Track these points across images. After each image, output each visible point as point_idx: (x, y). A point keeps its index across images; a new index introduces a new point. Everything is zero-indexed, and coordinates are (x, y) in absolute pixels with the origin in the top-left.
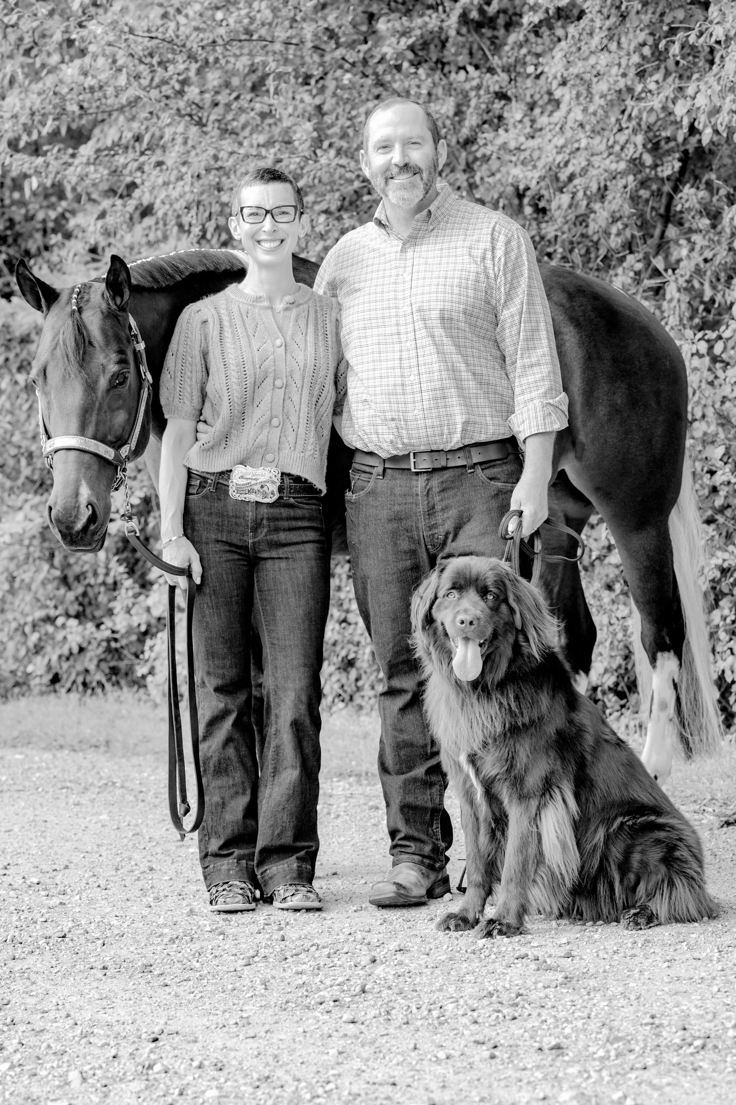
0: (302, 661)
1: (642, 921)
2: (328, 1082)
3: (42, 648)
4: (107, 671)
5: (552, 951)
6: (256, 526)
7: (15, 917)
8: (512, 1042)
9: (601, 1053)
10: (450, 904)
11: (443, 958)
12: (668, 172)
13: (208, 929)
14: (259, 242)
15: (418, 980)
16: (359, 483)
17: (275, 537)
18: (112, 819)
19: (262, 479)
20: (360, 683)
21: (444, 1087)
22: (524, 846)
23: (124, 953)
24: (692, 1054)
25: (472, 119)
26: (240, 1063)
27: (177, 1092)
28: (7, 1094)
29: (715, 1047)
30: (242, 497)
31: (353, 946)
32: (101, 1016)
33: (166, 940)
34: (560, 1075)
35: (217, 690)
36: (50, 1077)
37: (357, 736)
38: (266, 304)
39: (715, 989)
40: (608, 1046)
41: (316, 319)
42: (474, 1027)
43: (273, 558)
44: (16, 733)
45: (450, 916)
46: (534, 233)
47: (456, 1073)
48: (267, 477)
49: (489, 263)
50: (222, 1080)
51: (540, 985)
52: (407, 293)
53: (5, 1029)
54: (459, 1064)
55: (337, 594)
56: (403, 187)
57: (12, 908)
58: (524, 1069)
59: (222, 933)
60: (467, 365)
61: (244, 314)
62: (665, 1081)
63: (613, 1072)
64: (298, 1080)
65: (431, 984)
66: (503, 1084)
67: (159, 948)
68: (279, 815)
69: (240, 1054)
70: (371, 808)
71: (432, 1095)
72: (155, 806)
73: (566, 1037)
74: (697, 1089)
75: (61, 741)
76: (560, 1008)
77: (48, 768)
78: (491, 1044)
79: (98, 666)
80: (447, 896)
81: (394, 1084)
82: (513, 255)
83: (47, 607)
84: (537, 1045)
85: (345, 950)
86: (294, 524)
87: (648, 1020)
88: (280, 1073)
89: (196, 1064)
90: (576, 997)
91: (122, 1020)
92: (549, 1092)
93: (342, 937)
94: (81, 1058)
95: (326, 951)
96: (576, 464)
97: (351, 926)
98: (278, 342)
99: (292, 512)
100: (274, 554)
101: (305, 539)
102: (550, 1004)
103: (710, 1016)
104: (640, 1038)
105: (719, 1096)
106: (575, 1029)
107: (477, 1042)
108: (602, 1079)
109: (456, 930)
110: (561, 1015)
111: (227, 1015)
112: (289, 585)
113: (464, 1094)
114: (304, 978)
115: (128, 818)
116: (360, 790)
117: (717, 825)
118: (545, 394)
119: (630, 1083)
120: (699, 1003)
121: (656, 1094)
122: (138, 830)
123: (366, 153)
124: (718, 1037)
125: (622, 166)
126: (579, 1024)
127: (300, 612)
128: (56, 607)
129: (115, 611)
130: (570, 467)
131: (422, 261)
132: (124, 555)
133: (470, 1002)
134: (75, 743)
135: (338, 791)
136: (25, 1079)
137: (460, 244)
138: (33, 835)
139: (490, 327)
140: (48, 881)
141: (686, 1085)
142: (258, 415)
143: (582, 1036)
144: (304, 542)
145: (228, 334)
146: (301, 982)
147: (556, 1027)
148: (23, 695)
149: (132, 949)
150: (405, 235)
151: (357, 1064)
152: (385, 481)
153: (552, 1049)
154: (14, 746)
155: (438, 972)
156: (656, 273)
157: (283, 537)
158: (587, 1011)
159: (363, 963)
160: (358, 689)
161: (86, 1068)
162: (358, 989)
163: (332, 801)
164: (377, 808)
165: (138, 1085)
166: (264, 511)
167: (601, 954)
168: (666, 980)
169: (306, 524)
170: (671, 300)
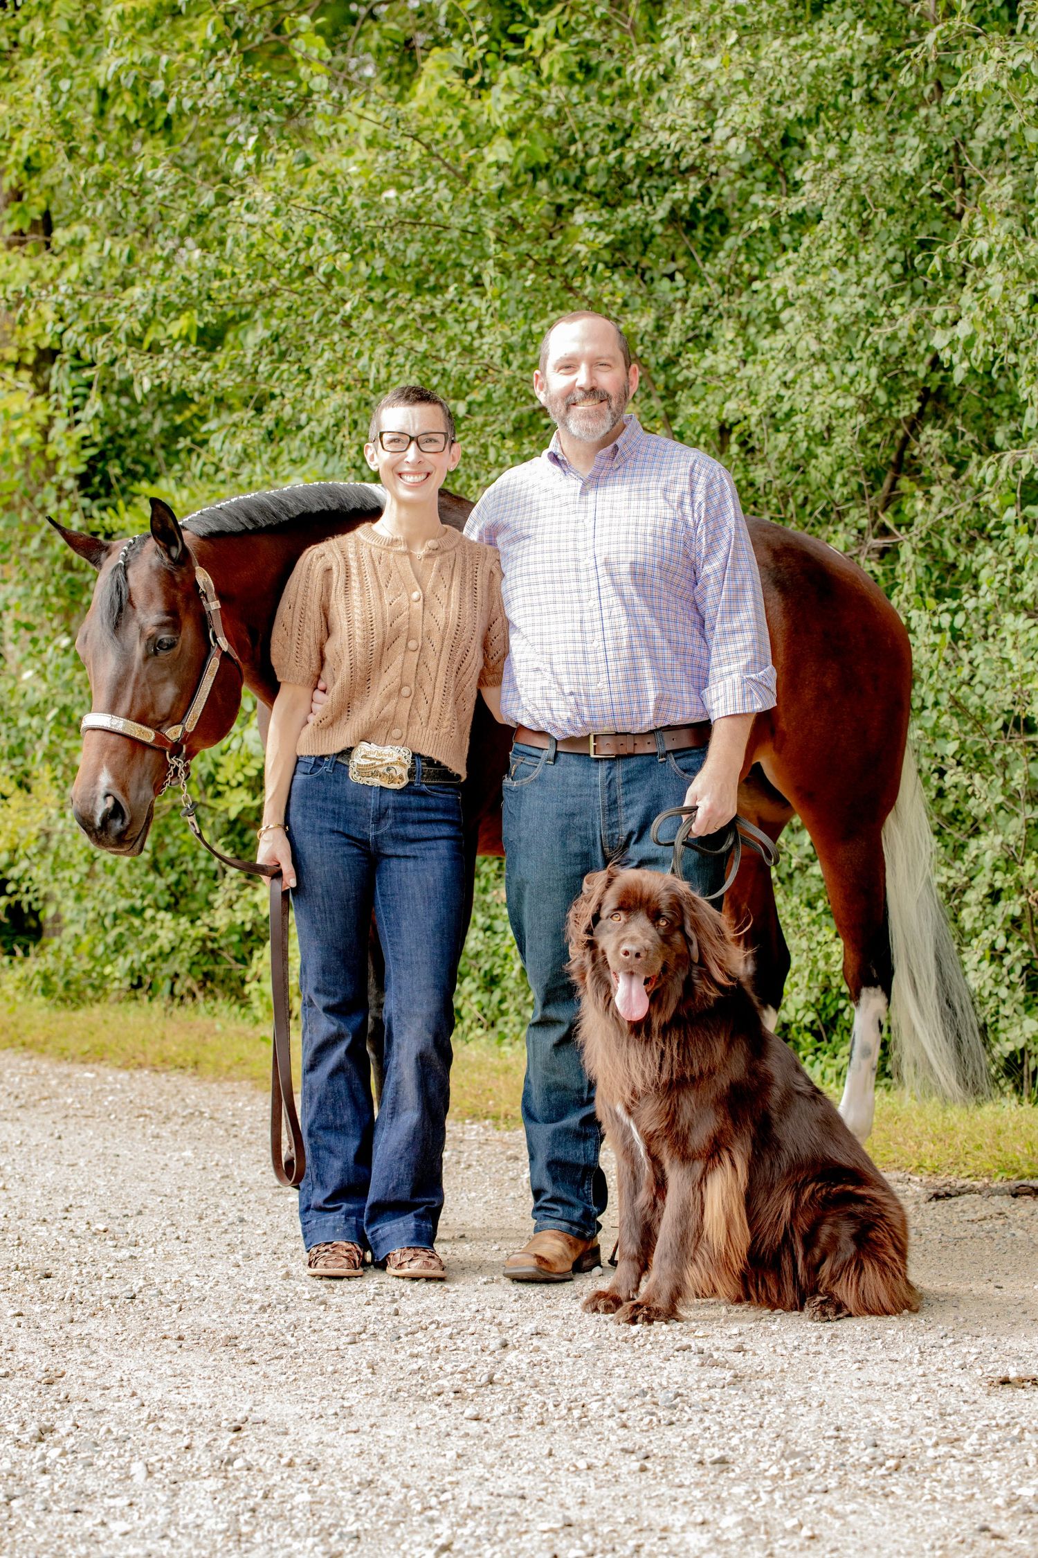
0: (431, 981)
1: (830, 1310)
2: (444, 1491)
3: (123, 945)
4: (200, 977)
5: (719, 1342)
6: (380, 817)
7: (75, 1271)
8: (667, 1453)
9: (774, 1470)
10: (600, 1280)
11: (589, 1345)
12: (905, 413)
13: (307, 1296)
14: (400, 474)
15: (557, 1371)
16: (522, 768)
17: (401, 830)
18: (197, 1156)
19: (389, 760)
20: (504, 1006)
21: (583, 1503)
22: (684, 1216)
23: (205, 1321)
24: (883, 1477)
25: (674, 335)
26: (339, 1463)
27: (261, 1494)
28: (56, 1486)
29: (911, 1469)
30: (364, 781)
31: (480, 1326)
32: (172, 1396)
33: (256, 1307)
34: (724, 1495)
35: (328, 1010)
36: (109, 1468)
37: (496, 1070)
38: (403, 548)
39: (914, 1398)
40: (783, 1462)
41: (464, 570)
42: (621, 1432)
43: (398, 857)
44: (86, 1047)
45: (599, 1295)
46: (739, 476)
47: (598, 1487)
48: (395, 759)
49: (687, 509)
50: (316, 1482)
51: (704, 1384)
52: (590, 543)
53: (58, 1406)
54: (602, 1476)
55: (482, 897)
56: (588, 416)
57: (73, 1260)
58: (681, 1486)
59: (323, 1303)
60: (662, 630)
61: (376, 558)
62: (849, 1508)
63: (788, 1494)
64: (408, 1487)
65: (572, 1377)
66: (654, 1502)
67: (247, 1317)
68: (396, 1166)
69: (339, 1451)
70: (509, 1158)
71: (568, 1513)
72: (250, 1144)
73: (733, 1449)
74: (887, 1521)
75: (141, 1059)
76: (727, 1413)
77: (123, 1091)
78: (641, 1454)
79: (190, 971)
80: (597, 1270)
81: (523, 1497)
82: (715, 501)
83: (133, 896)
84: (697, 1457)
85: (471, 1330)
86: (425, 815)
87: (832, 1432)
88: (386, 1477)
89: (285, 1461)
90: (746, 1401)
91: (199, 1402)
92: (709, 1516)
93: (467, 1315)
94: (147, 1447)
95: (448, 1331)
96: (774, 756)
97: (479, 1301)
98: (415, 595)
99: (423, 802)
100: (400, 851)
101: (437, 834)
102: (715, 1408)
103: (906, 1431)
104: (822, 1454)
105: (914, 1529)
106: (744, 1440)
107: (625, 1451)
108: (773, 1502)
109: (606, 1312)
110: (727, 1422)
111: (325, 1402)
112: (417, 889)
113: (607, 1513)
114: (421, 1362)
115: (217, 1157)
116: (497, 1135)
117: (924, 1198)
118: (747, 669)
119: (807, 1509)
120: (894, 1414)
121: (837, 1524)
122: (228, 1171)
123: (543, 373)
124: (916, 1457)
125: (851, 402)
126: (749, 1434)
127: (431, 922)
128: (143, 897)
129: (216, 905)
130: (766, 761)
131: (607, 504)
132: (230, 837)
133: (618, 1401)
134: (157, 1062)
135: (471, 1136)
136: (79, 1468)
137: (652, 484)
138: (101, 1172)
139: (689, 585)
140: (117, 1229)
141: (875, 1514)
142: (387, 680)
143: (751, 1449)
144: (436, 838)
145: (355, 584)
146: (415, 1367)
147: (721, 1436)
148: (98, 1001)
149: (214, 1316)
150: (587, 474)
151: (479, 1470)
152: (557, 767)
153: (714, 1463)
154: (84, 1062)
155: (581, 1362)
156: (884, 531)
157: (411, 830)
158: (759, 1419)
159: (492, 1348)
160: (503, 1013)
161: (153, 1459)
162: (485, 1378)
163: (462, 1147)
164: (516, 1159)
165: (213, 1484)
166: (390, 798)
167: (779, 1349)
168: (856, 1384)
169: (440, 816)
170: (904, 564)
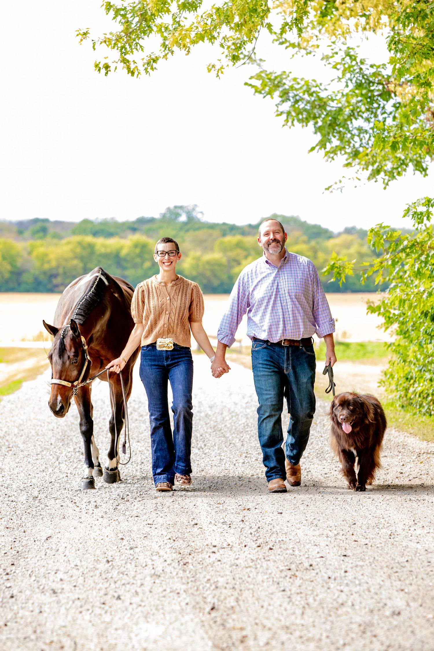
6: (167, 359)
19: (168, 342)
41: (183, 289)
61: (156, 287)
98: (168, 299)
145: (151, 295)
150: (278, 266)
166: (169, 353)
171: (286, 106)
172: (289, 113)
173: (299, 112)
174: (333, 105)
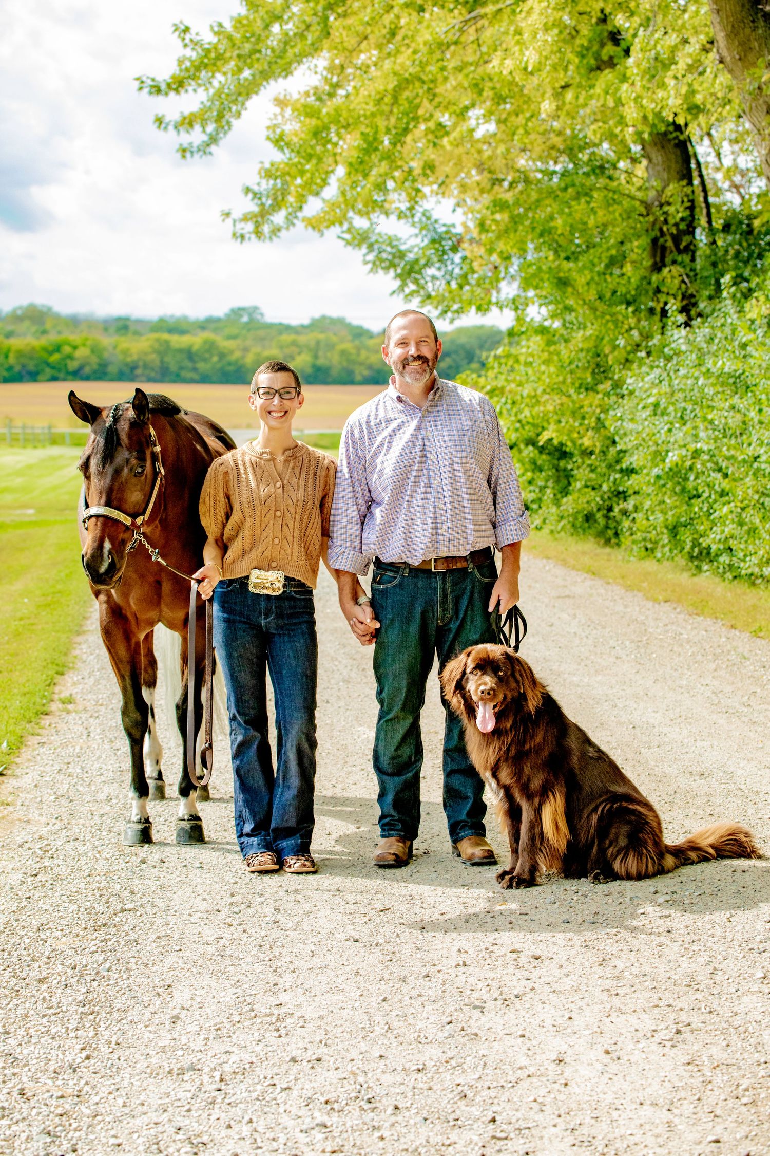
14: (269, 412)
19: (271, 579)
35: (246, 723)
38: (269, 457)
48: (275, 578)
56: (416, 371)
98: (278, 485)
101: (301, 620)
145: (243, 479)
152: (410, 577)
166: (273, 601)
169: (302, 609)
171: (371, 257)
172: (374, 263)
173: (382, 261)
174: (411, 256)
